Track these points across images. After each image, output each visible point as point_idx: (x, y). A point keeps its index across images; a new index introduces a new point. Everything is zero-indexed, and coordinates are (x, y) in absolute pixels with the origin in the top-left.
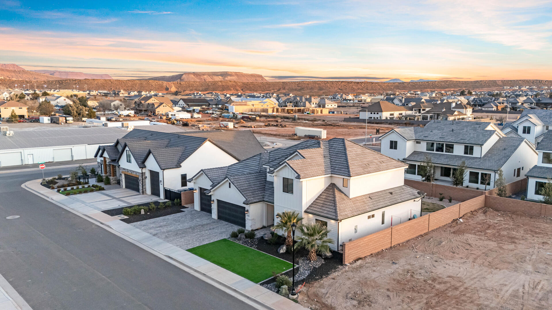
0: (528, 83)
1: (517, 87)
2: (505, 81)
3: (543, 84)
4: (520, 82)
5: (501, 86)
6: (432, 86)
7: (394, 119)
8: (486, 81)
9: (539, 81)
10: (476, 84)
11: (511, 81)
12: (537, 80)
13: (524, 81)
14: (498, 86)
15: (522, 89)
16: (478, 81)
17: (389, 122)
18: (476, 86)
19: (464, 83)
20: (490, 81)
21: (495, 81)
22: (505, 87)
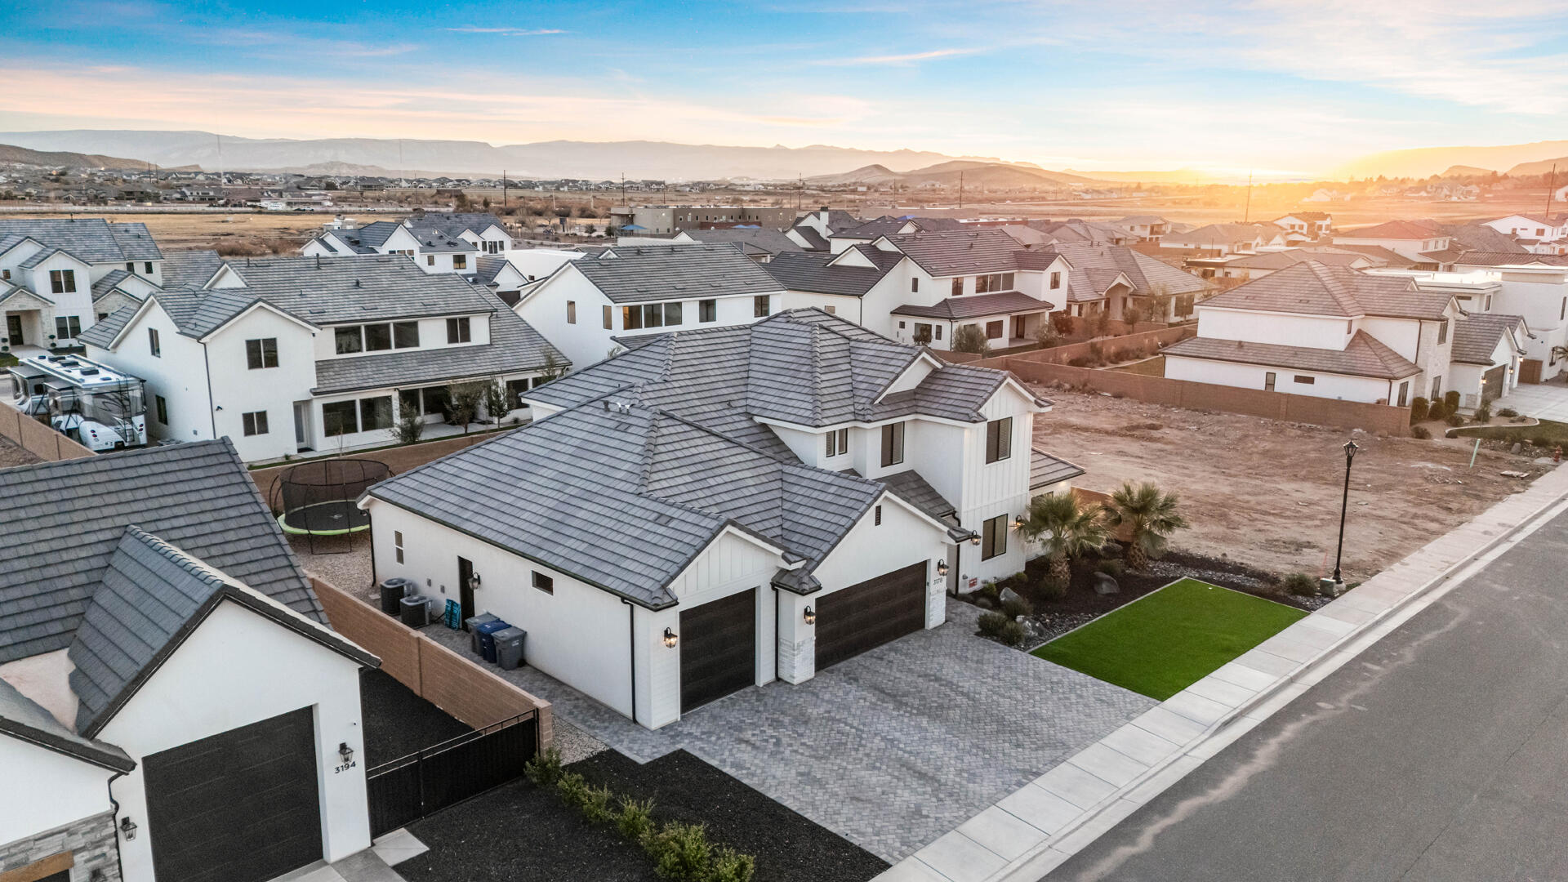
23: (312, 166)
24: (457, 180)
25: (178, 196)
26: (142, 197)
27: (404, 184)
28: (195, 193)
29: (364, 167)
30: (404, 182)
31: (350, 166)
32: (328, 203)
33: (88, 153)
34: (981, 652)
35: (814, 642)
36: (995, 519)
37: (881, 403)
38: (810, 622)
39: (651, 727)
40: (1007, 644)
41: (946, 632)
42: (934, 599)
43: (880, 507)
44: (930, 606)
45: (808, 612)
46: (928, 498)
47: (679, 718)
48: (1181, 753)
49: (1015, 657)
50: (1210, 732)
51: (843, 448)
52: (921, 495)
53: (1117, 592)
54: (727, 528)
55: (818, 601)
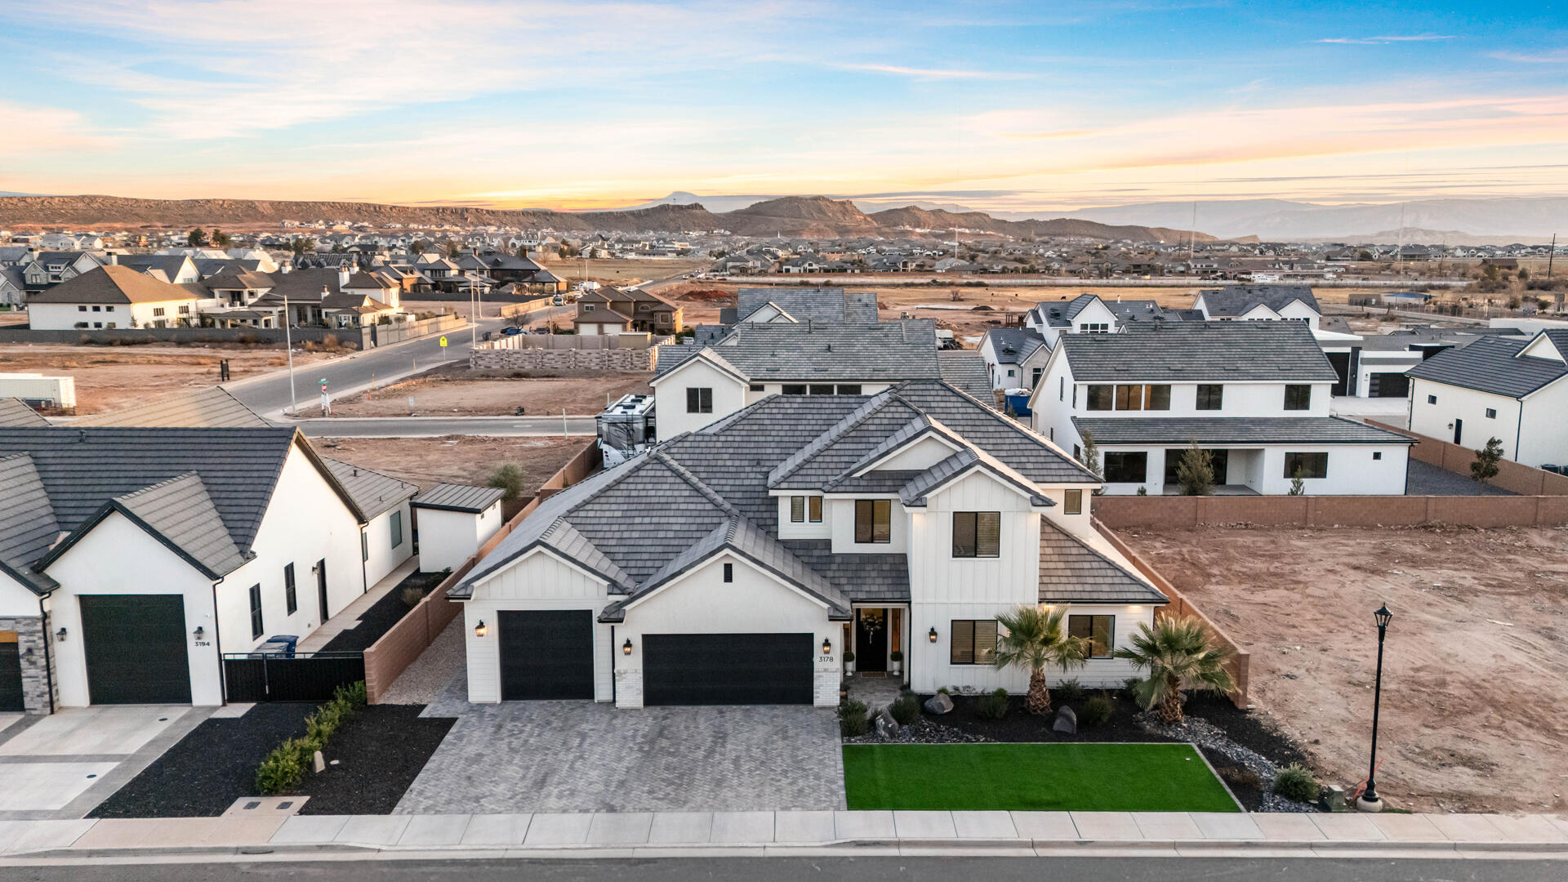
0: (347, 211)
1: (321, 222)
2: (280, 203)
3: (385, 216)
4: (324, 208)
5: (272, 219)
6: (41, 214)
7: (168, 326)
8: (224, 201)
9: (375, 208)
10: (195, 211)
11: (297, 204)
12: (369, 205)
13: (333, 205)
14: (263, 217)
15: (334, 228)
16: (197, 201)
17: (174, 336)
18: (192, 215)
19: (152, 204)
20: (236, 202)
21: (252, 202)
22: (287, 223)
23: (1381, 234)
24: (1532, 248)
25: (1182, 268)
26: (1152, 270)
27: (1459, 253)
28: (1199, 266)
29: (1443, 233)
30: (1459, 250)
31: (1427, 233)
32: (1330, 275)
33: (1152, 226)
34: (808, 733)
35: (641, 675)
36: (974, 621)
37: (861, 477)
38: (628, 654)
39: (470, 700)
40: (843, 734)
41: (824, 713)
42: (820, 676)
43: (731, 565)
44: (816, 683)
45: (628, 644)
46: (890, 581)
47: (499, 701)
48: (763, 845)
49: (823, 744)
50: (829, 843)
51: (816, 516)
52: (883, 578)
53: (1070, 732)
54: (539, 548)
55: (645, 637)
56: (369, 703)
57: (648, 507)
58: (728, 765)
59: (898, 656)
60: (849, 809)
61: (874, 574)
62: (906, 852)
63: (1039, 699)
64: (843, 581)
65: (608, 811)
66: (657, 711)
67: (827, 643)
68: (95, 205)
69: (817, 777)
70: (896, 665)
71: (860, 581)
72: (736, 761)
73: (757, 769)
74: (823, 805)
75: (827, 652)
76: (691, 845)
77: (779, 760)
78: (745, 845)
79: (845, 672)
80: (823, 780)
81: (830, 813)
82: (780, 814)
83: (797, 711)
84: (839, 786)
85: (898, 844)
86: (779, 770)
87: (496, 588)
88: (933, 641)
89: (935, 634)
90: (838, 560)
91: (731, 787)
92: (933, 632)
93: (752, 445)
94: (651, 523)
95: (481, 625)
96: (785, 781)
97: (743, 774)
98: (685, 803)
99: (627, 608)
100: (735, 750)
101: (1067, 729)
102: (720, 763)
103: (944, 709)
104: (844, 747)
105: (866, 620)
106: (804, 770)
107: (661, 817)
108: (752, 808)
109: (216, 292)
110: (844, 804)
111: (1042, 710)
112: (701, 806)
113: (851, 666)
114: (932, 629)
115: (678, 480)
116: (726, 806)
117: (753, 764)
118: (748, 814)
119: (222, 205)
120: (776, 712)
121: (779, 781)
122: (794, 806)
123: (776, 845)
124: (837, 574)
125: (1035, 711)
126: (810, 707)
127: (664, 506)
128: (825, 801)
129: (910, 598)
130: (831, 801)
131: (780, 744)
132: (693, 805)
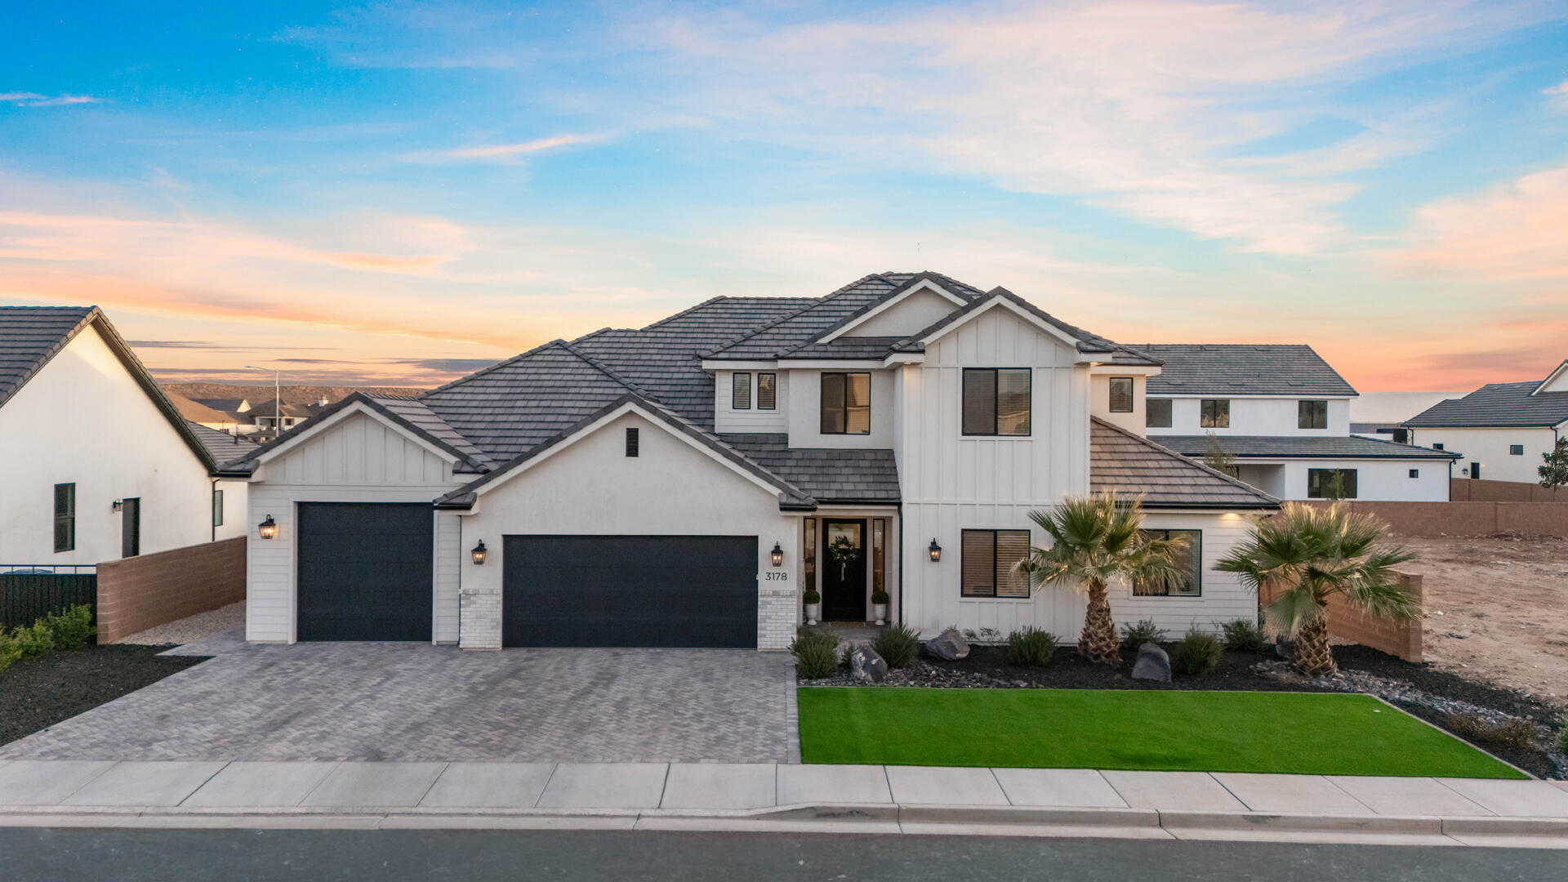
34: (744, 675)
35: (500, 598)
36: (995, 532)
37: (830, 343)
38: (480, 562)
39: (248, 639)
40: (799, 677)
41: (772, 657)
42: (767, 603)
43: (637, 430)
44: (761, 613)
45: (481, 548)
46: (871, 479)
47: (291, 638)
48: (637, 812)
49: (767, 686)
50: (764, 811)
51: (768, 400)
52: (861, 475)
53: (1161, 679)
54: (357, 406)
55: (507, 538)
56: (100, 642)
57: (537, 390)
58: (607, 707)
59: (882, 598)
60: (803, 762)
61: (846, 471)
62: (911, 828)
63: (1103, 639)
64: (802, 478)
65: (369, 760)
66: (521, 653)
67: (777, 551)
68: (201, 391)
69: (752, 722)
70: (880, 609)
71: (826, 479)
72: (621, 706)
73: (652, 712)
74: (758, 757)
75: (777, 564)
76: (495, 811)
77: (692, 703)
78: (601, 812)
79: (806, 618)
80: (761, 728)
81: (769, 768)
82: (678, 769)
83: (731, 655)
84: (790, 734)
85: (898, 815)
86: (689, 714)
87: (294, 466)
88: (935, 560)
89: (939, 549)
90: (799, 455)
91: (602, 732)
92: (934, 547)
93: (689, 341)
94: (538, 407)
95: (270, 523)
96: (696, 726)
97: (628, 718)
98: (513, 750)
99: (480, 491)
100: (624, 691)
101: (1158, 674)
102: (594, 705)
103: (956, 651)
104: (798, 690)
105: (836, 546)
106: (733, 714)
107: (459, 769)
108: (630, 759)
109: (257, 420)
110: (796, 753)
111: (1108, 656)
112: (539, 755)
113: (815, 610)
114: (934, 543)
115: (584, 365)
116: (584, 756)
117: (648, 707)
118: (621, 768)
119: (304, 391)
120: (699, 655)
121: (687, 725)
122: (706, 757)
123: (660, 812)
124: (795, 471)
125: (1097, 657)
126: (752, 651)
127: (560, 390)
128: (762, 752)
129: (900, 498)
130: (773, 752)
131: (699, 685)
132: (525, 754)
